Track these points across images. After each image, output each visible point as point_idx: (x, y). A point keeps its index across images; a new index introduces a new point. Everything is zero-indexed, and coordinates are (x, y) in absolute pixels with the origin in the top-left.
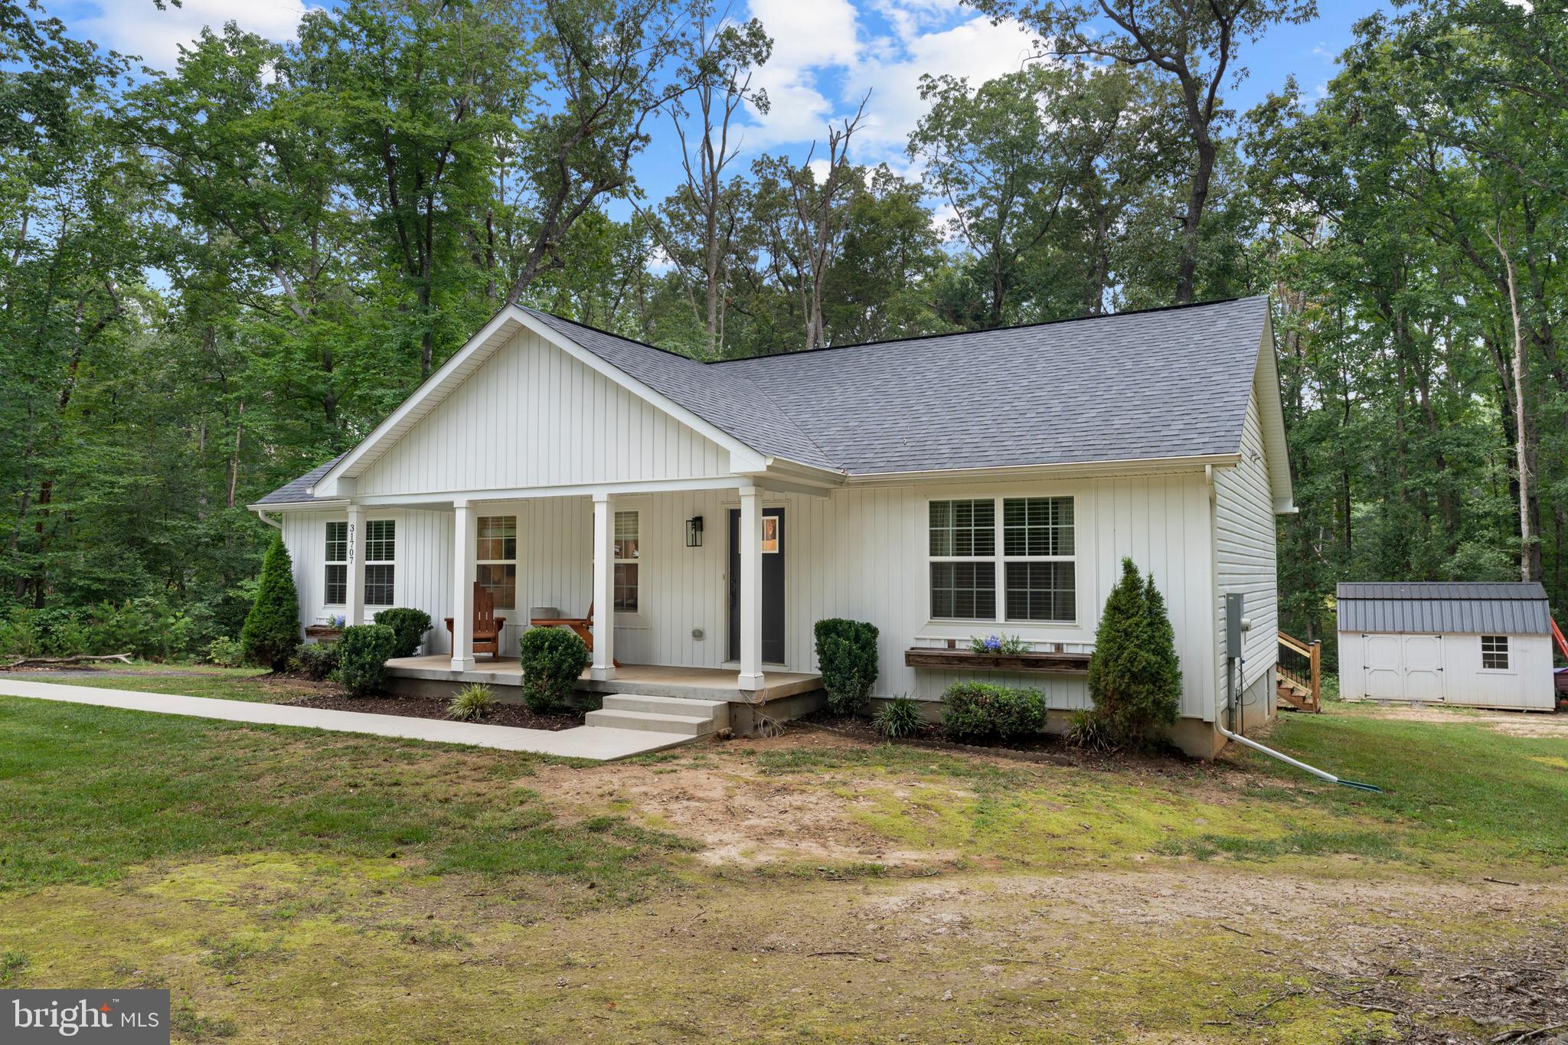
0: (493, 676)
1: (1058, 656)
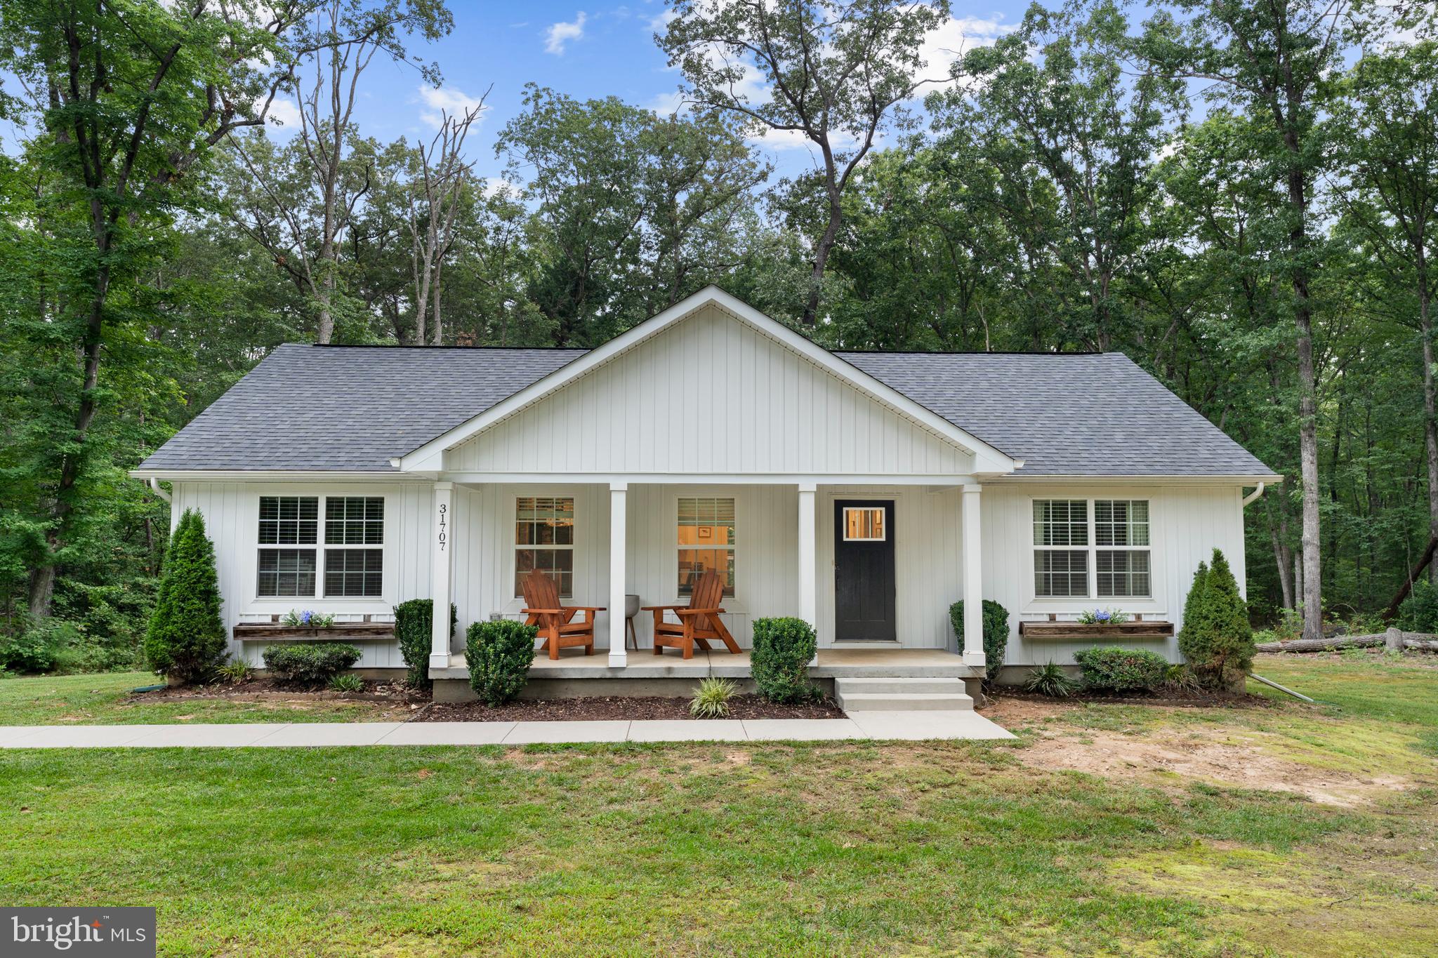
0: (669, 670)
1: (1139, 623)
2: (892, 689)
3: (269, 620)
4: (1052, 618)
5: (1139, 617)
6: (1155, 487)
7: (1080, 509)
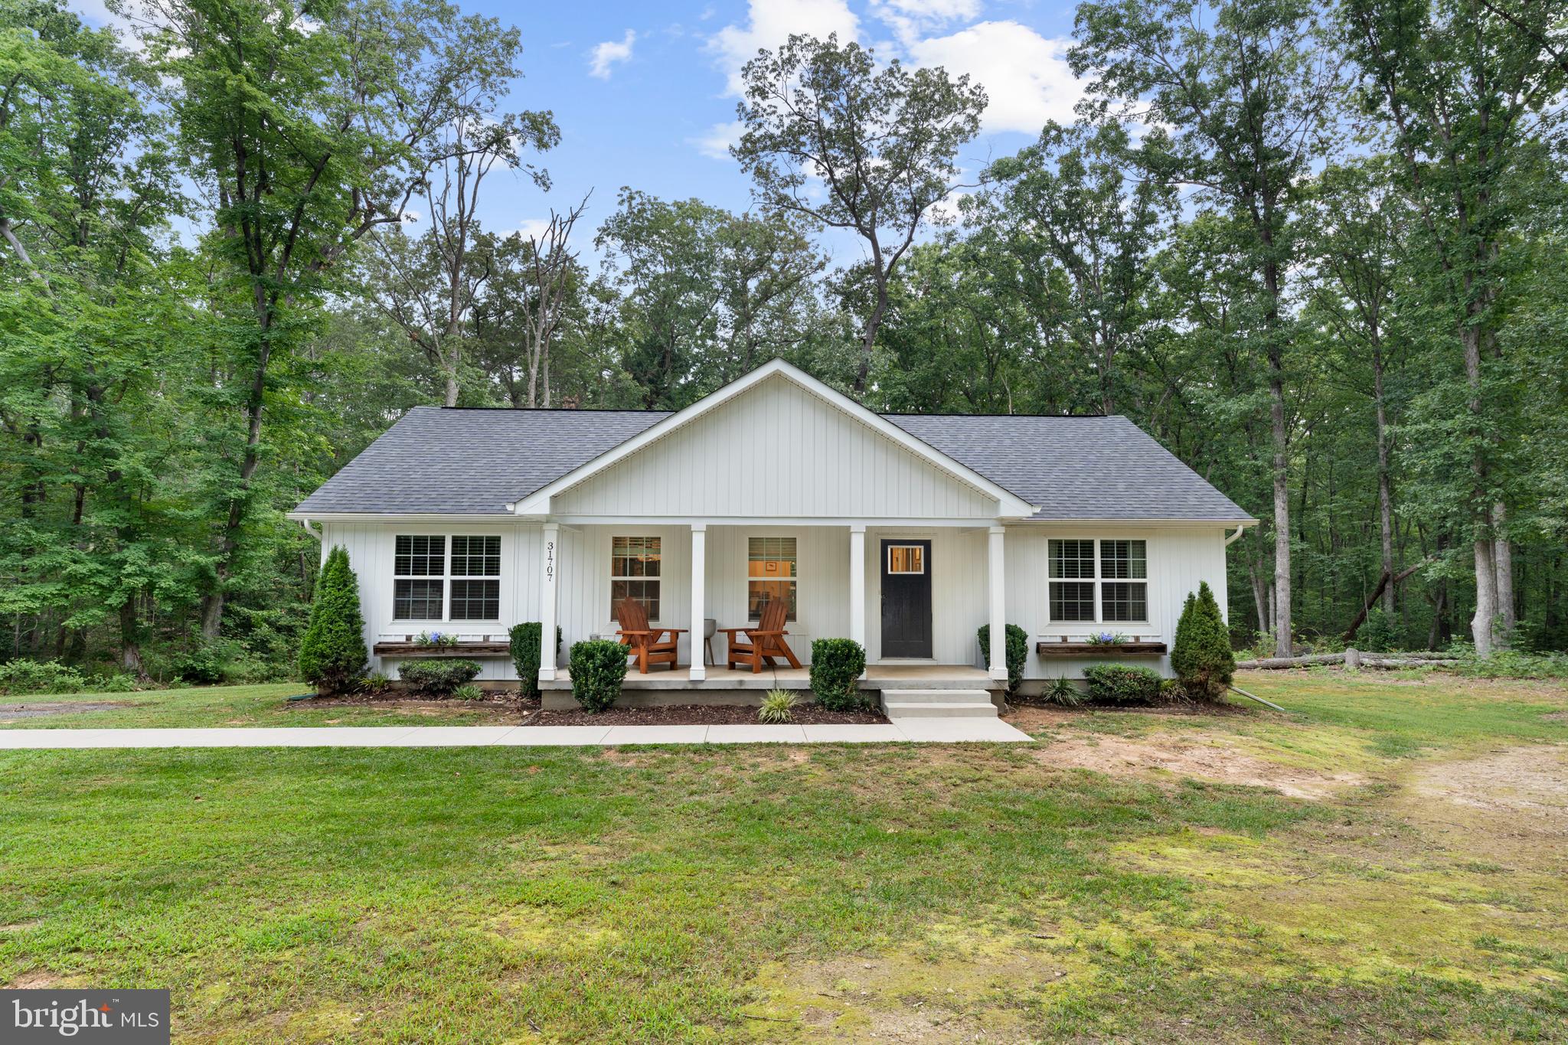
1: (1138, 644)
2: (929, 699)
3: (403, 639)
4: (1064, 639)
5: (1137, 638)
6: (1152, 529)
7: (1088, 546)
